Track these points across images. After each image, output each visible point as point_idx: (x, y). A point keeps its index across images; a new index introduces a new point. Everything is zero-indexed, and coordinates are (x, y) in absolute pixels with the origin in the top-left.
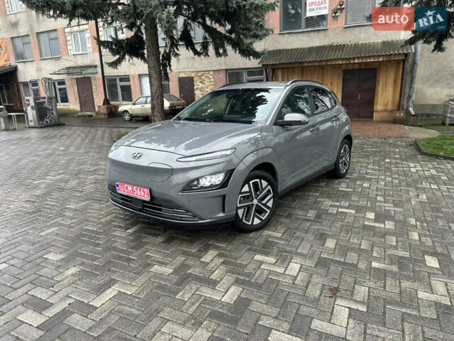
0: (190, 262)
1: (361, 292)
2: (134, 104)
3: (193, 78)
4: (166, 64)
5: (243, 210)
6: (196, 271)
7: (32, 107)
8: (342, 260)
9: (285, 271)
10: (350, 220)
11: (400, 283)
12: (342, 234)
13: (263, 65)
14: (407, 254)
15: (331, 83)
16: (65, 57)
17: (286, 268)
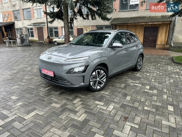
0: (68, 103)
1: (138, 119)
2: (59, 38)
3: (83, 28)
4: (71, 22)
5: (92, 82)
6: (70, 107)
7: (19, 38)
8: (132, 105)
9: (107, 109)
10: (139, 88)
11: (155, 116)
12: (134, 94)
13: (111, 24)
14: (160, 104)
15: (139, 32)
16: (33, 19)
17: (108, 108)
